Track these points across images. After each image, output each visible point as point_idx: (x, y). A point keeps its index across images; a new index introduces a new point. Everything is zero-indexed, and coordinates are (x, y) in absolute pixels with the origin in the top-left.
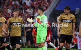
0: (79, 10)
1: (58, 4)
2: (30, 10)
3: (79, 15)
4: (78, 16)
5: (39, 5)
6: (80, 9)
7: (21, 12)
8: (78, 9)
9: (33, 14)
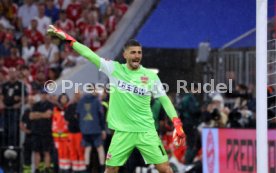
0: (210, 49)
1: (140, 27)
2: (47, 47)
3: (209, 65)
4: (205, 69)
5: (77, 30)
6: (211, 46)
7: (18, 54)
8: (206, 45)
9: (56, 62)
